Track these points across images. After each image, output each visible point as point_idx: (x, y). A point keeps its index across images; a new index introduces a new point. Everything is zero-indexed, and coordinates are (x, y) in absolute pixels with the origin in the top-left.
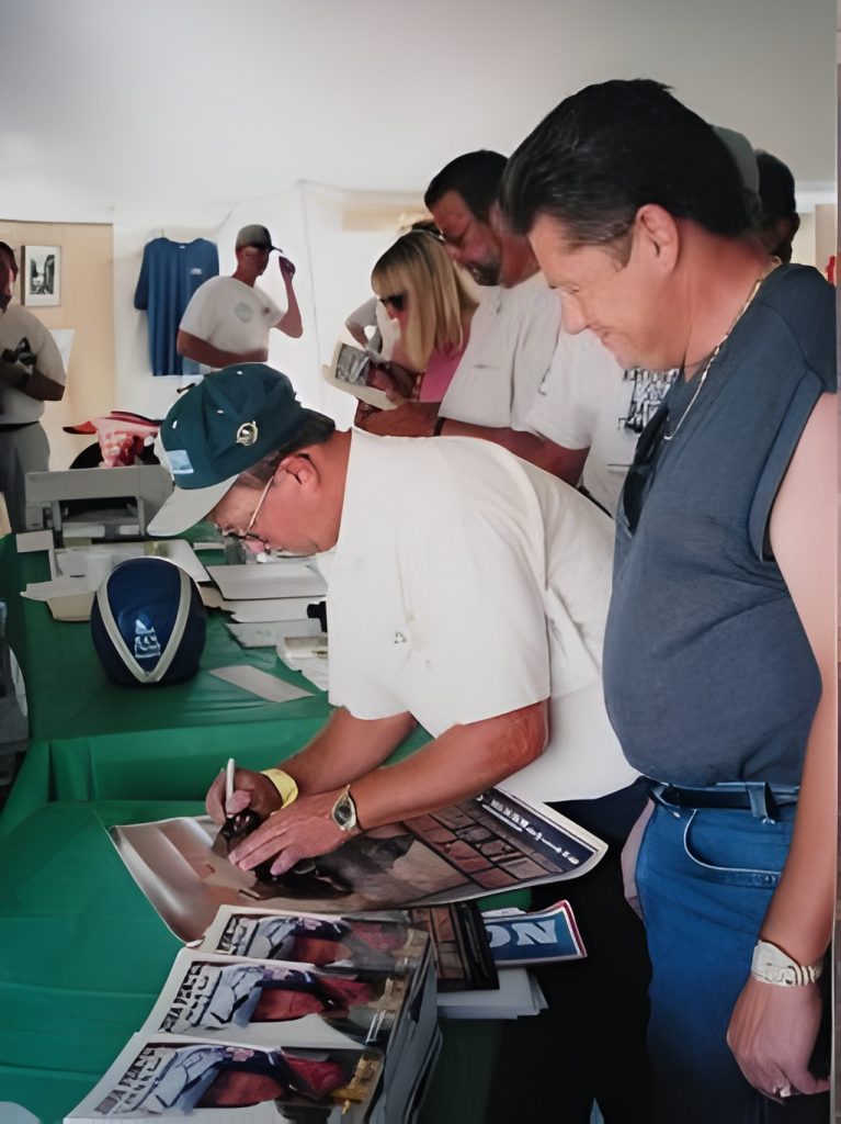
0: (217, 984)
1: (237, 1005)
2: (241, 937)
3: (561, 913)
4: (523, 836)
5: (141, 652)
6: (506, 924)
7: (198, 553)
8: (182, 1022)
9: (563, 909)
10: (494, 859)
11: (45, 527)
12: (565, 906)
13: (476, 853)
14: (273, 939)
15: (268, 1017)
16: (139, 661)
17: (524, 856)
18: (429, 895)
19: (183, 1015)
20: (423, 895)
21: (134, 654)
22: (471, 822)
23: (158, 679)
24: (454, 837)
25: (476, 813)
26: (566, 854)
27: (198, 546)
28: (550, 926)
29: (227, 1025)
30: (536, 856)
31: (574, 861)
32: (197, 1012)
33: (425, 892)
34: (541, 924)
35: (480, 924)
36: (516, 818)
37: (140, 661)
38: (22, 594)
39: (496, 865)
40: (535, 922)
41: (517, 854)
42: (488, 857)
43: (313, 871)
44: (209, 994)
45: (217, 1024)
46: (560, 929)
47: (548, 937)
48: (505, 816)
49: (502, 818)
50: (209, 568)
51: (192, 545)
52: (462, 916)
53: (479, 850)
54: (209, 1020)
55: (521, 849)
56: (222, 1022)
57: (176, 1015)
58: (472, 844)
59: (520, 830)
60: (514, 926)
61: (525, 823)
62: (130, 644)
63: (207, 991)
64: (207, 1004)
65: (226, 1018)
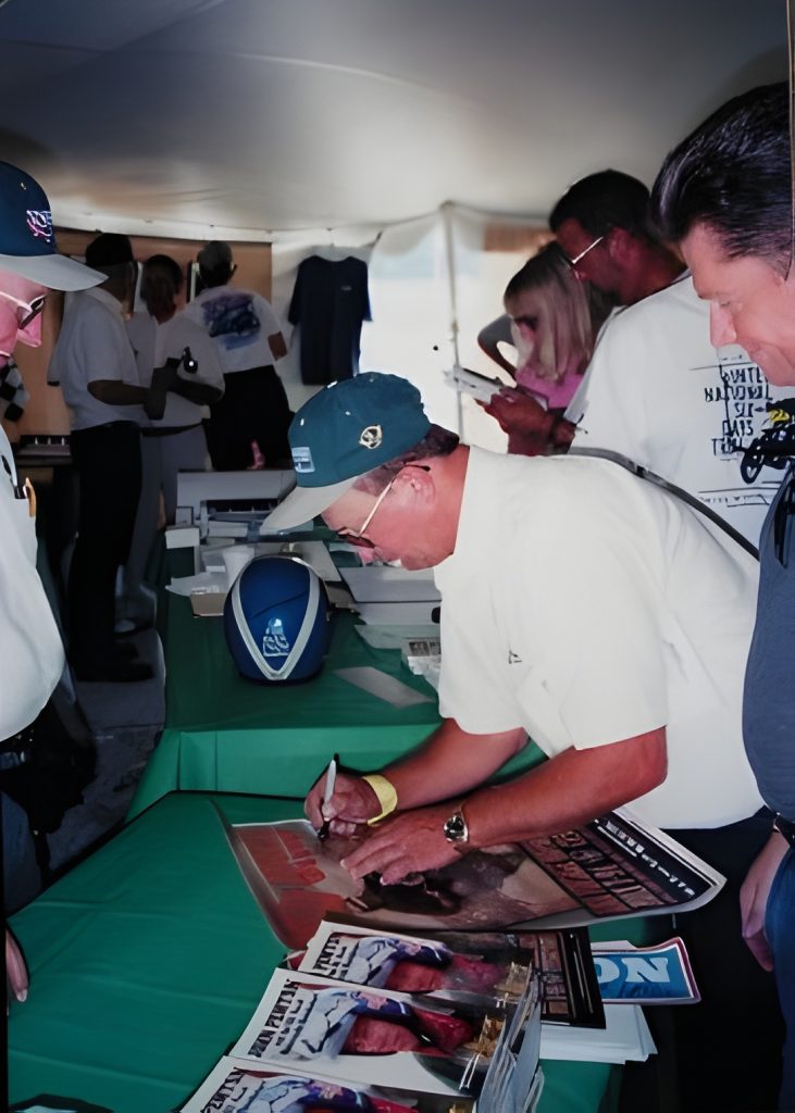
0: (309, 1010)
1: (330, 1032)
2: (340, 956)
3: (675, 949)
4: (638, 862)
5: (268, 650)
6: (616, 957)
7: (333, 555)
8: (271, 1047)
9: (676, 946)
10: (608, 884)
11: (193, 525)
12: (679, 943)
13: (587, 876)
14: (372, 960)
15: (359, 1049)
16: (267, 658)
17: (637, 883)
18: (537, 919)
19: (275, 1038)
20: (532, 917)
21: (262, 652)
22: (583, 842)
23: (285, 677)
24: (566, 857)
25: (590, 836)
26: (682, 885)
27: (335, 547)
28: (662, 963)
29: (317, 1054)
30: (651, 885)
31: (690, 892)
32: (289, 1037)
33: (534, 914)
34: (652, 960)
35: (588, 956)
36: (631, 842)
37: (269, 660)
38: (167, 587)
39: (608, 890)
40: (647, 958)
41: (629, 881)
42: (599, 881)
43: (421, 885)
44: (302, 1018)
45: (307, 1053)
46: (673, 968)
47: (660, 976)
48: (619, 839)
49: (616, 840)
50: (341, 570)
51: (328, 548)
52: (570, 946)
53: (592, 874)
54: (299, 1047)
55: (635, 874)
56: (312, 1049)
57: (267, 1039)
58: (584, 865)
59: (634, 855)
60: (624, 961)
61: (640, 849)
62: (259, 643)
63: (300, 1016)
64: (299, 1030)
65: (316, 1047)
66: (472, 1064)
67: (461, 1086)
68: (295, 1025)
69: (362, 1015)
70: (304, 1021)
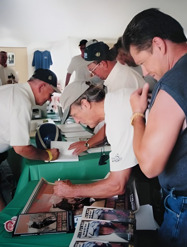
1: (95, 231)
14: (98, 214)
29: (93, 236)
63: (87, 228)
64: (87, 231)
65: (92, 234)
66: (129, 235)
67: (128, 240)
68: (86, 230)
69: (100, 226)
70: (88, 229)
